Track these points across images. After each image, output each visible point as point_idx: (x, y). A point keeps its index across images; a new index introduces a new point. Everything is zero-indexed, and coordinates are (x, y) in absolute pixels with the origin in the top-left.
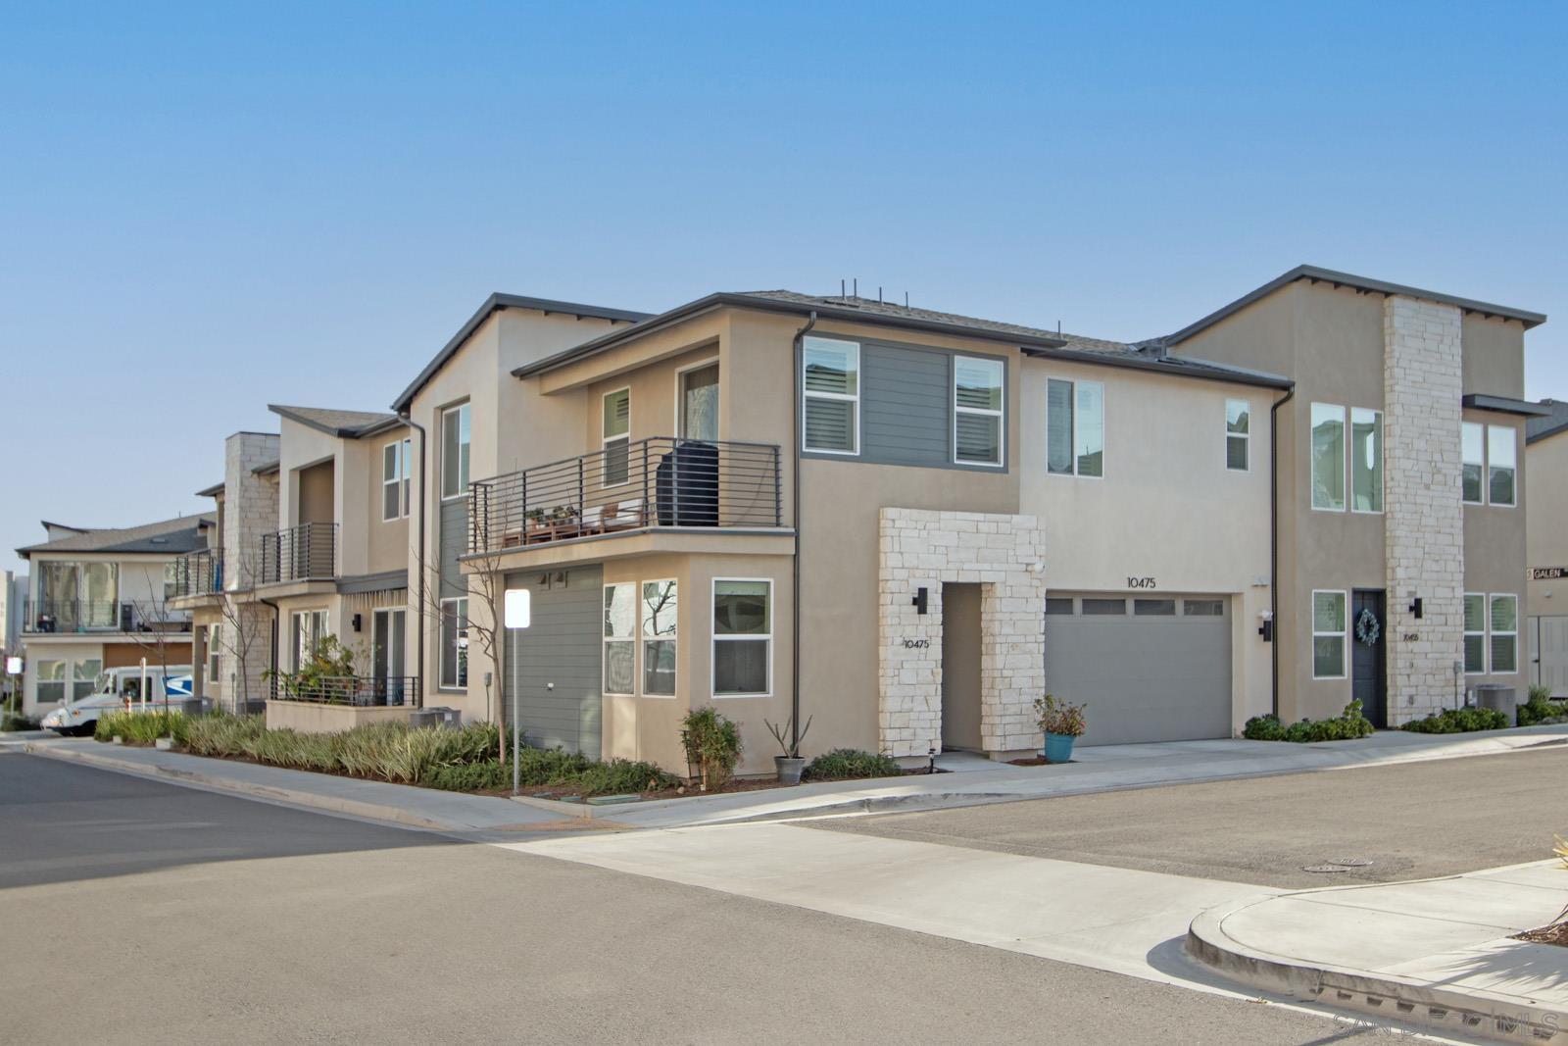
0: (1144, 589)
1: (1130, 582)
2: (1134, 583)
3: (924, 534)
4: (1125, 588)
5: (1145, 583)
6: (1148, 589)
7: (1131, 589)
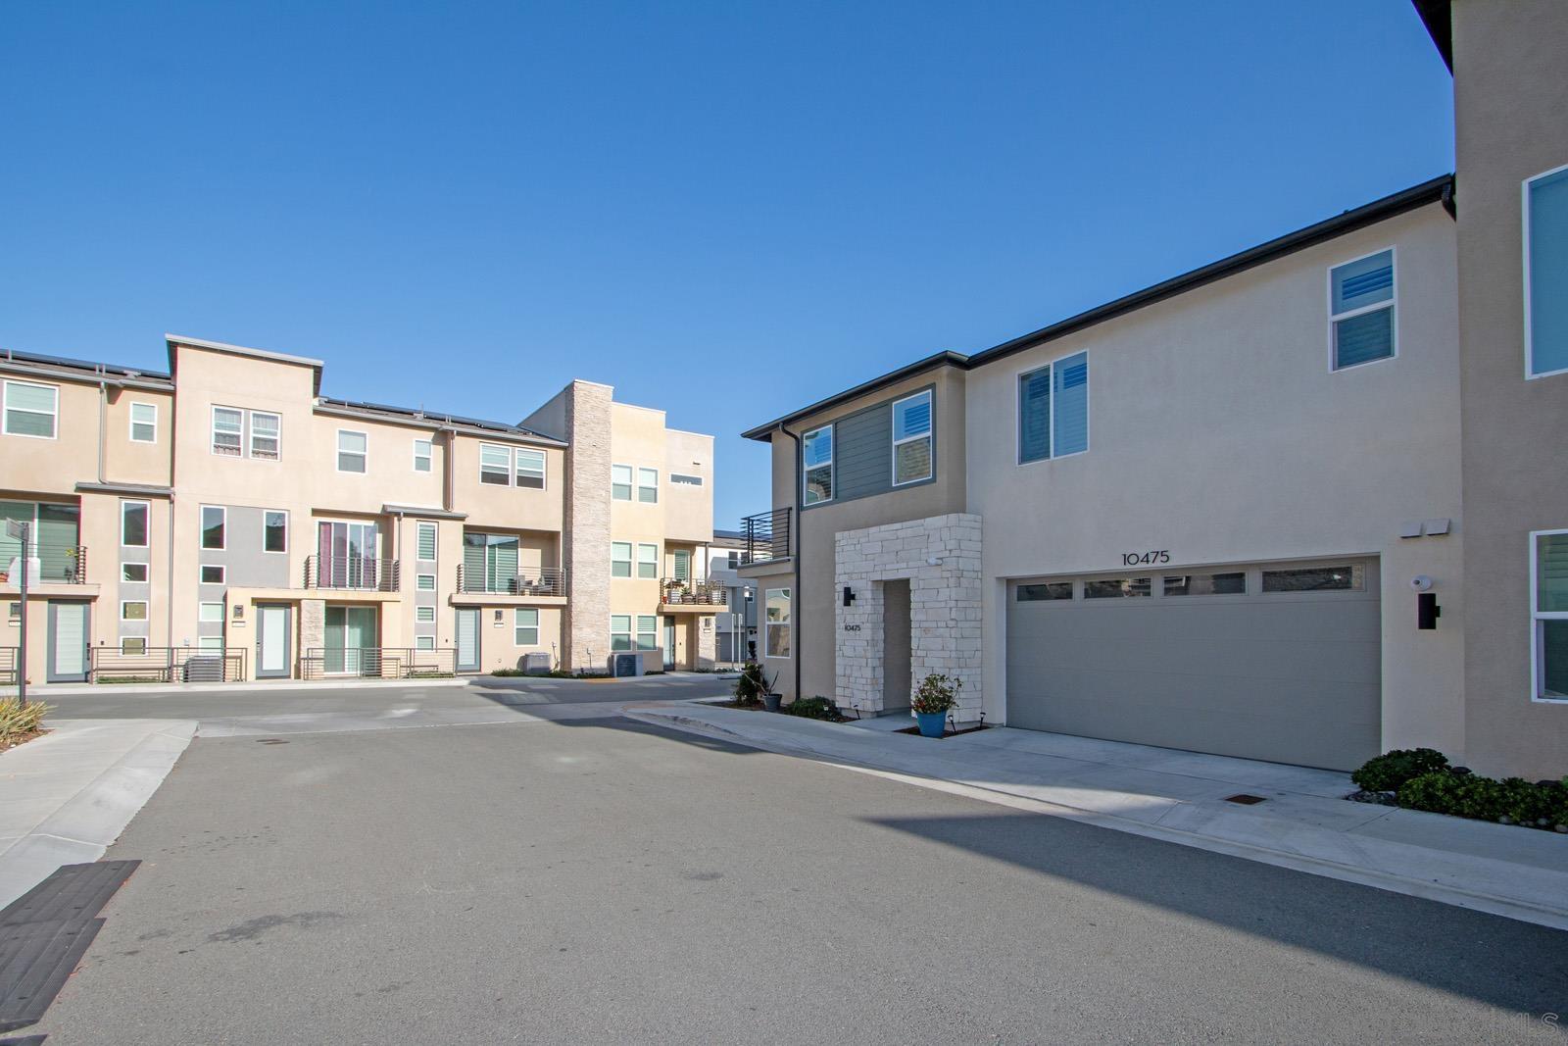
0: (1150, 565)
1: (1126, 559)
2: (1133, 559)
3: (858, 547)
4: (1118, 565)
5: (1151, 558)
6: (1158, 564)
7: (1128, 566)
